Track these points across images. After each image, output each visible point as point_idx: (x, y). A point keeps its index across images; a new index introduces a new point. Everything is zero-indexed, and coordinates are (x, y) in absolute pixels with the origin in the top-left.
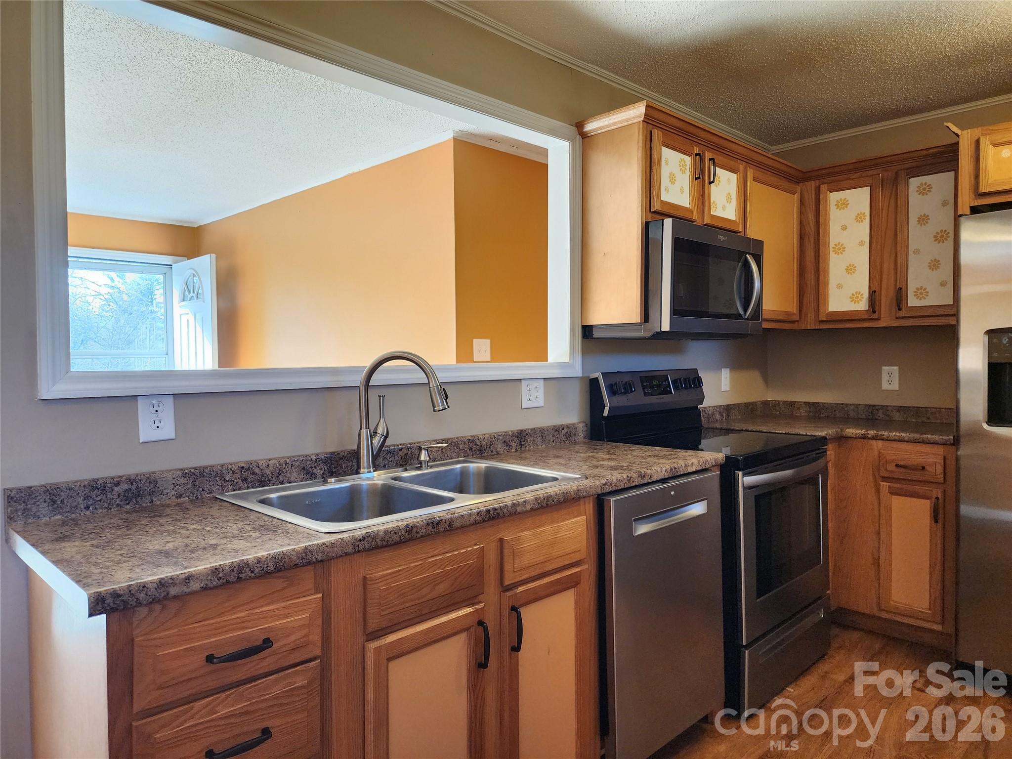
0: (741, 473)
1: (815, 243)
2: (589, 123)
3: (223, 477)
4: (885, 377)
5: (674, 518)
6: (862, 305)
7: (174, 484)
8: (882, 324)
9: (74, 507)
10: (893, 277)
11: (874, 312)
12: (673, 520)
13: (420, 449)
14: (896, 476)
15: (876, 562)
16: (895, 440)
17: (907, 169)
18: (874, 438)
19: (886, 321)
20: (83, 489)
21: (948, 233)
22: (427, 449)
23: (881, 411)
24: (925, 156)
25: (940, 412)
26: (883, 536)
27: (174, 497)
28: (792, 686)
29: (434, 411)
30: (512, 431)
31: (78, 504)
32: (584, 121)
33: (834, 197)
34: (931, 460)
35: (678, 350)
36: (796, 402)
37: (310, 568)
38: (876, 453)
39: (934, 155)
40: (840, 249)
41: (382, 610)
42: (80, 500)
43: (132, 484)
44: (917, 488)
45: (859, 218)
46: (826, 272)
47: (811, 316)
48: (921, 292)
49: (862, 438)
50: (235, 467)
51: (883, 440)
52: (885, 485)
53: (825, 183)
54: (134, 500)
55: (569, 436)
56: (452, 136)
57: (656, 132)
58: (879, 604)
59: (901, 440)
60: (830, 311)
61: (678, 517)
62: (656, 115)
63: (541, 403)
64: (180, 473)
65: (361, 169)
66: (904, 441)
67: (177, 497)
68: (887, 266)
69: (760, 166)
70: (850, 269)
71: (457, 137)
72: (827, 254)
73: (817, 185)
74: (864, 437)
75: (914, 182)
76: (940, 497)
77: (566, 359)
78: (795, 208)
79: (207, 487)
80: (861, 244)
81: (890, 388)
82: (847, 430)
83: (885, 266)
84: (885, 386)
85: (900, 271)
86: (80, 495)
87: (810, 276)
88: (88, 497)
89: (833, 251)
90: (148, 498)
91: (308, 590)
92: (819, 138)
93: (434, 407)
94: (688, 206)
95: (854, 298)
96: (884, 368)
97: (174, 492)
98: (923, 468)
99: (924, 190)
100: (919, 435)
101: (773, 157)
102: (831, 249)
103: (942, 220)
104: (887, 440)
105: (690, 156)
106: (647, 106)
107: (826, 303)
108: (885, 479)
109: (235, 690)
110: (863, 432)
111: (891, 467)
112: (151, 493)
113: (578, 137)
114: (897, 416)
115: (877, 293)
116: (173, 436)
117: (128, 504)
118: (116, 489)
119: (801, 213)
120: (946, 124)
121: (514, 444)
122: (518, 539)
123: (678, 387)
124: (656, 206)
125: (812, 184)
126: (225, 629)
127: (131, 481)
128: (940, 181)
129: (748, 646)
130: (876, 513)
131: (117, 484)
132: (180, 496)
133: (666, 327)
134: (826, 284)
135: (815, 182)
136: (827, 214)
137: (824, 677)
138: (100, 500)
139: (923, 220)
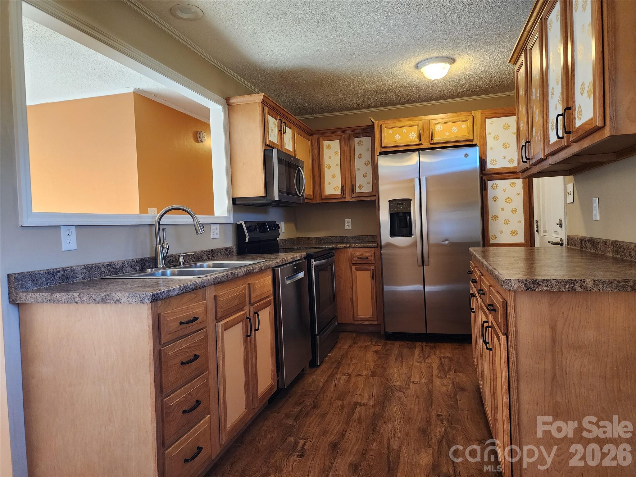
0: (313, 260)
1: (318, 164)
2: (233, 99)
3: (100, 269)
4: (346, 224)
5: (295, 279)
6: (339, 192)
7: (81, 272)
8: (346, 200)
9: (42, 284)
10: (350, 180)
11: (344, 195)
12: (294, 280)
13: (179, 256)
14: (357, 262)
15: (352, 300)
16: (357, 248)
17: (353, 134)
18: (349, 248)
19: (348, 199)
20: (45, 274)
21: (370, 162)
22: (182, 256)
23: (345, 239)
24: (360, 129)
25: (367, 237)
26: (354, 288)
27: (81, 279)
28: (330, 353)
29: (197, 234)
30: (209, 250)
31: (43, 282)
32: (231, 97)
33: (325, 143)
34: (370, 254)
35: (266, 212)
36: (310, 237)
37: (200, 290)
38: (350, 253)
39: (363, 129)
40: (329, 167)
41: (222, 309)
42: (44, 279)
43: (65, 272)
44: (366, 266)
45: (336, 154)
46: (324, 177)
47: (318, 196)
48: (361, 187)
49: (344, 248)
50: (105, 264)
51: (352, 248)
52: (354, 267)
53: (322, 137)
54: (66, 280)
55: (231, 252)
56: (133, 91)
57: (266, 108)
58: (353, 318)
59: (359, 247)
60: (326, 194)
61: (296, 278)
62: (267, 100)
63: (218, 236)
64: (83, 267)
65: (54, 102)
66: (360, 248)
67: (83, 279)
68: (348, 175)
69: (299, 127)
70: (333, 176)
71: (135, 91)
72: (323, 169)
73: (318, 137)
74: (345, 248)
75: (357, 140)
76: (374, 269)
77: (226, 214)
78: (310, 147)
79: (94, 274)
80: (337, 165)
81: (348, 228)
82: (339, 245)
83: (347, 175)
84: (346, 228)
85: (353, 177)
86: (44, 277)
87: (317, 178)
88: (47, 278)
89: (326, 168)
90: (71, 279)
91: (200, 300)
92: (315, 115)
93: (197, 233)
94: (277, 143)
95: (335, 188)
96: (346, 220)
97: (81, 277)
98: (368, 258)
99: (360, 143)
100: (365, 245)
101: (300, 121)
102: (325, 167)
103: (367, 156)
104: (354, 248)
105: (277, 120)
106: (264, 96)
107: (324, 191)
108: (353, 264)
109: (186, 338)
110: (345, 245)
111: (356, 259)
112: (73, 277)
113: (226, 105)
114: (352, 240)
115: (344, 187)
116: (76, 248)
117: (63, 282)
118: (58, 274)
119: (312, 149)
120: (370, 118)
121: (210, 256)
122: (254, 283)
123: (271, 229)
124: (267, 143)
125: (316, 137)
126: (183, 312)
127: (64, 270)
128: (366, 140)
129: (318, 335)
130: (351, 279)
131: (59, 272)
132: (84, 279)
133: (276, 198)
134: (324, 183)
135: (317, 136)
136: (323, 150)
137: (340, 348)
138: (52, 280)
139: (360, 156)
